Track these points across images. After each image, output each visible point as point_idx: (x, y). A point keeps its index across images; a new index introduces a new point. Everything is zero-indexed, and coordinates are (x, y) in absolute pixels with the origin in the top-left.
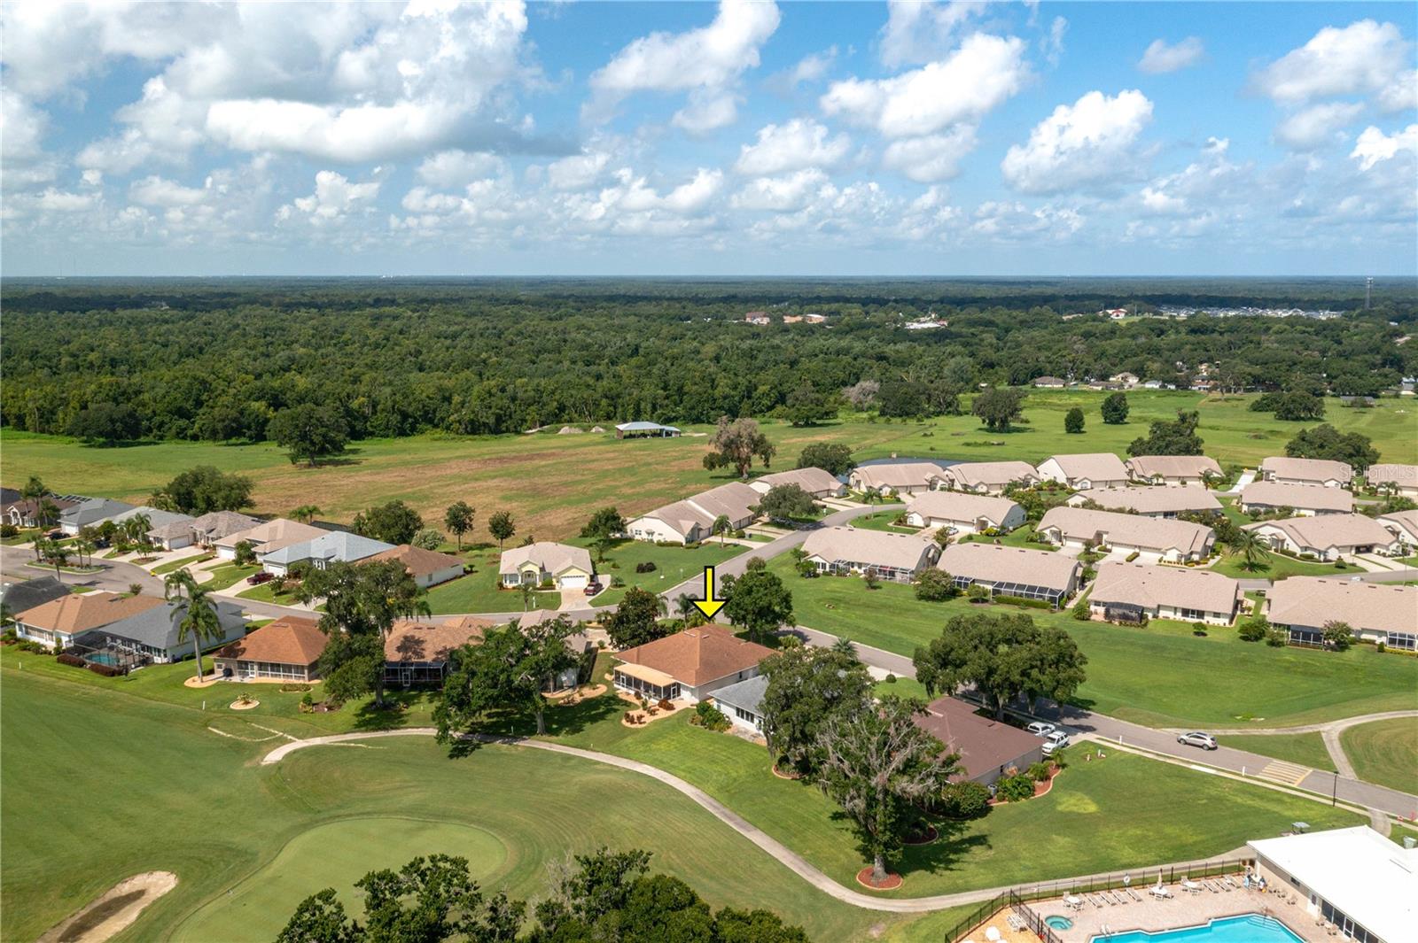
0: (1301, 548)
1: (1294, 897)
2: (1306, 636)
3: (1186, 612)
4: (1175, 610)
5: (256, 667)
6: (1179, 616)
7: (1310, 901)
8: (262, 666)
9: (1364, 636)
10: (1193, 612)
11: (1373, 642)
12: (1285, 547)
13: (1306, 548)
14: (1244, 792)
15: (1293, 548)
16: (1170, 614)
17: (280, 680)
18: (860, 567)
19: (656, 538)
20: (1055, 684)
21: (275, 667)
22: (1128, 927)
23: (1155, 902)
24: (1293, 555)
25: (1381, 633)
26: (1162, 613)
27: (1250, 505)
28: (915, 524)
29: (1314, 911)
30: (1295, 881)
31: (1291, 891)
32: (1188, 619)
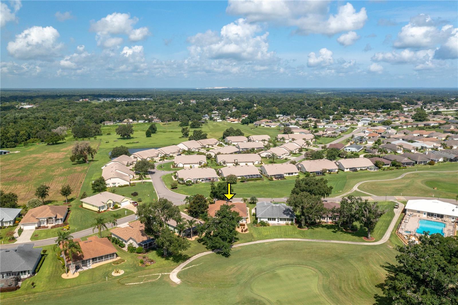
2: (319, 173)
5: (91, 261)
6: (288, 175)
7: (424, 214)
8: (94, 259)
10: (291, 173)
16: (286, 175)
17: (110, 261)
18: (200, 180)
19: (117, 185)
21: (101, 258)
27: (242, 149)
28: (180, 166)
29: (425, 216)
30: (419, 212)
31: (418, 214)
32: (290, 175)
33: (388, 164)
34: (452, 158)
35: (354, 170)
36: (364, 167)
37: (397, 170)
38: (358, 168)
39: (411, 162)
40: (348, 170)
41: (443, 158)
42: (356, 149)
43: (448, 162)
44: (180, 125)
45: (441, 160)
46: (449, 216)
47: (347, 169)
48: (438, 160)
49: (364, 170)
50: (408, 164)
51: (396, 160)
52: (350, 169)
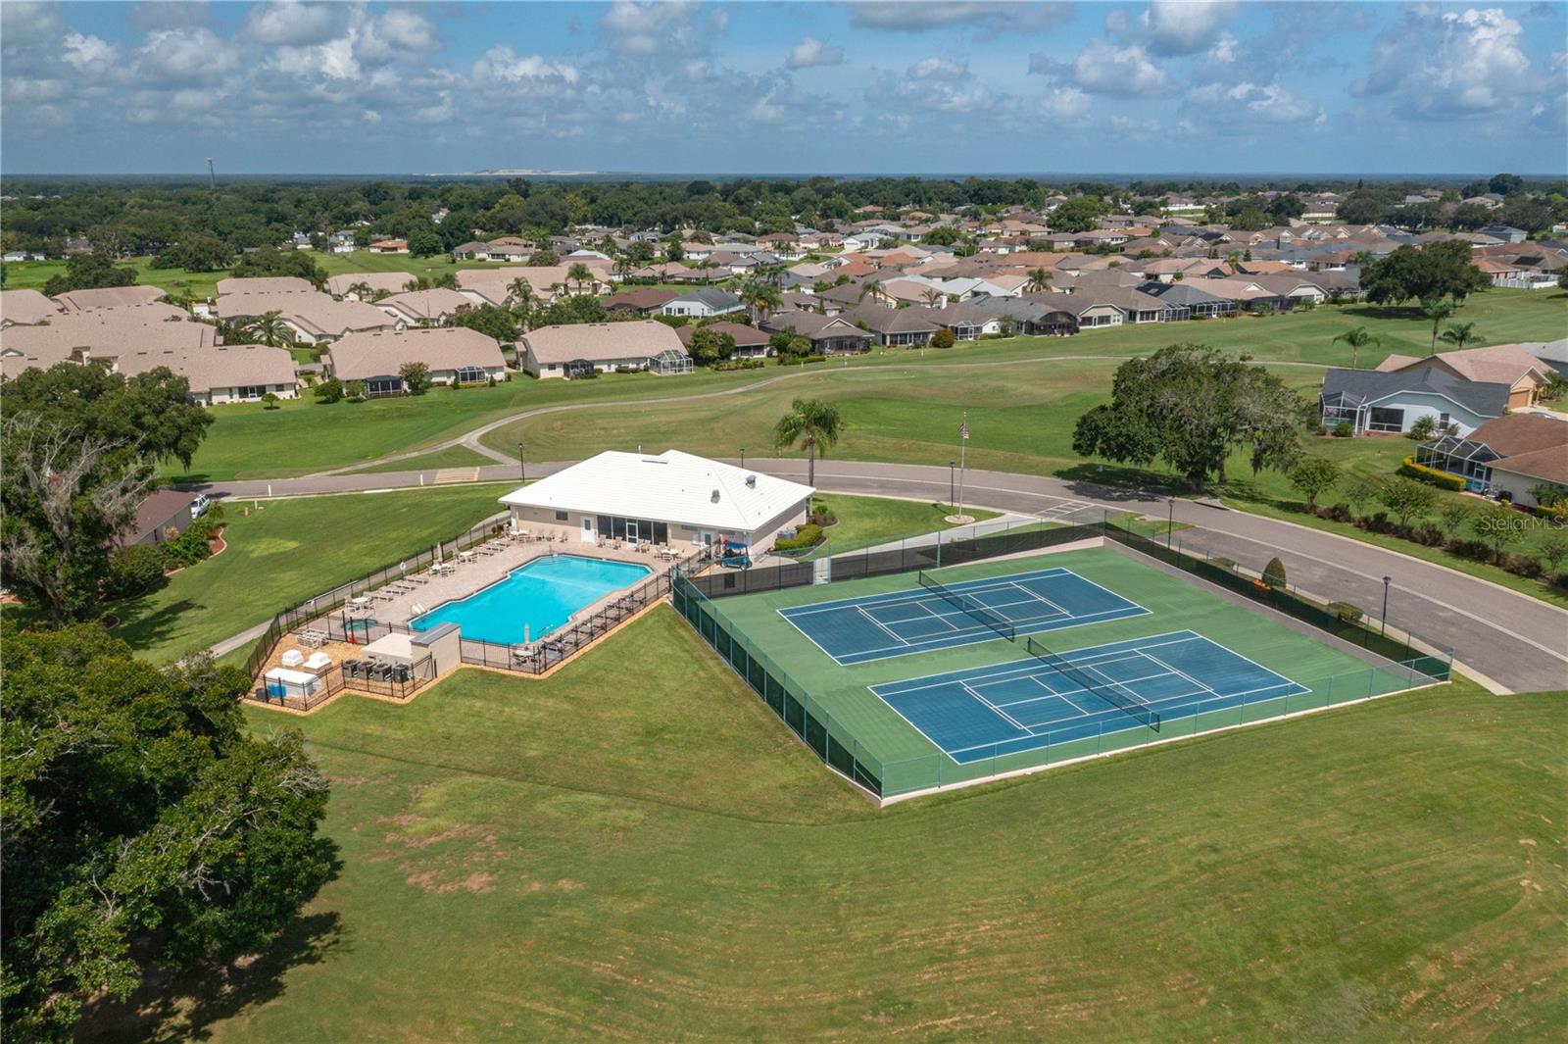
0: (315, 336)
1: (564, 533)
2: (385, 386)
3: (244, 392)
4: (230, 391)
6: (236, 399)
7: (583, 529)
9: (435, 380)
10: (252, 390)
11: (444, 384)
12: (297, 340)
13: (320, 337)
14: (436, 494)
15: (307, 338)
16: (226, 399)
20: (176, 432)
22: (437, 602)
23: (442, 579)
24: (309, 346)
25: (448, 373)
26: (215, 400)
29: (588, 537)
30: (562, 516)
31: (559, 529)
32: (248, 400)
33: (759, 349)
34: (1035, 320)
35: (584, 369)
36: (638, 360)
37: (782, 366)
38: (609, 362)
39: (859, 339)
40: (559, 373)
41: (999, 320)
42: (706, 308)
43: (1022, 337)
44: (152, 263)
45: (990, 327)
46: (688, 530)
47: (552, 367)
48: (979, 329)
49: (635, 371)
50: (841, 344)
51: (793, 328)
52: (567, 367)
